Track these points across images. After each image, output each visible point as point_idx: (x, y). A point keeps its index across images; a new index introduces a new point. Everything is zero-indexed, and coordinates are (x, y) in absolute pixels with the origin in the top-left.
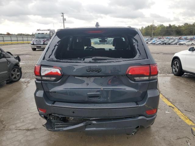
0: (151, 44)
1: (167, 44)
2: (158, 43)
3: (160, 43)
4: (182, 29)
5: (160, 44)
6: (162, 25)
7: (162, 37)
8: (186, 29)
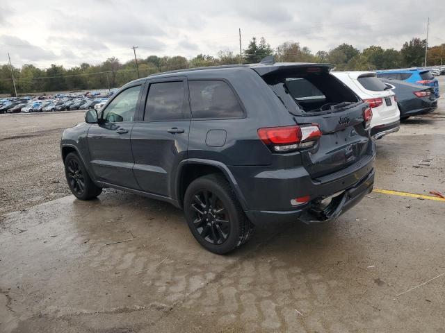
0: (31, 111)
1: (73, 109)
2: (49, 108)
3: (54, 107)
4: (82, 75)
5: (54, 109)
6: (31, 66)
7: (42, 94)
8: (91, 76)
